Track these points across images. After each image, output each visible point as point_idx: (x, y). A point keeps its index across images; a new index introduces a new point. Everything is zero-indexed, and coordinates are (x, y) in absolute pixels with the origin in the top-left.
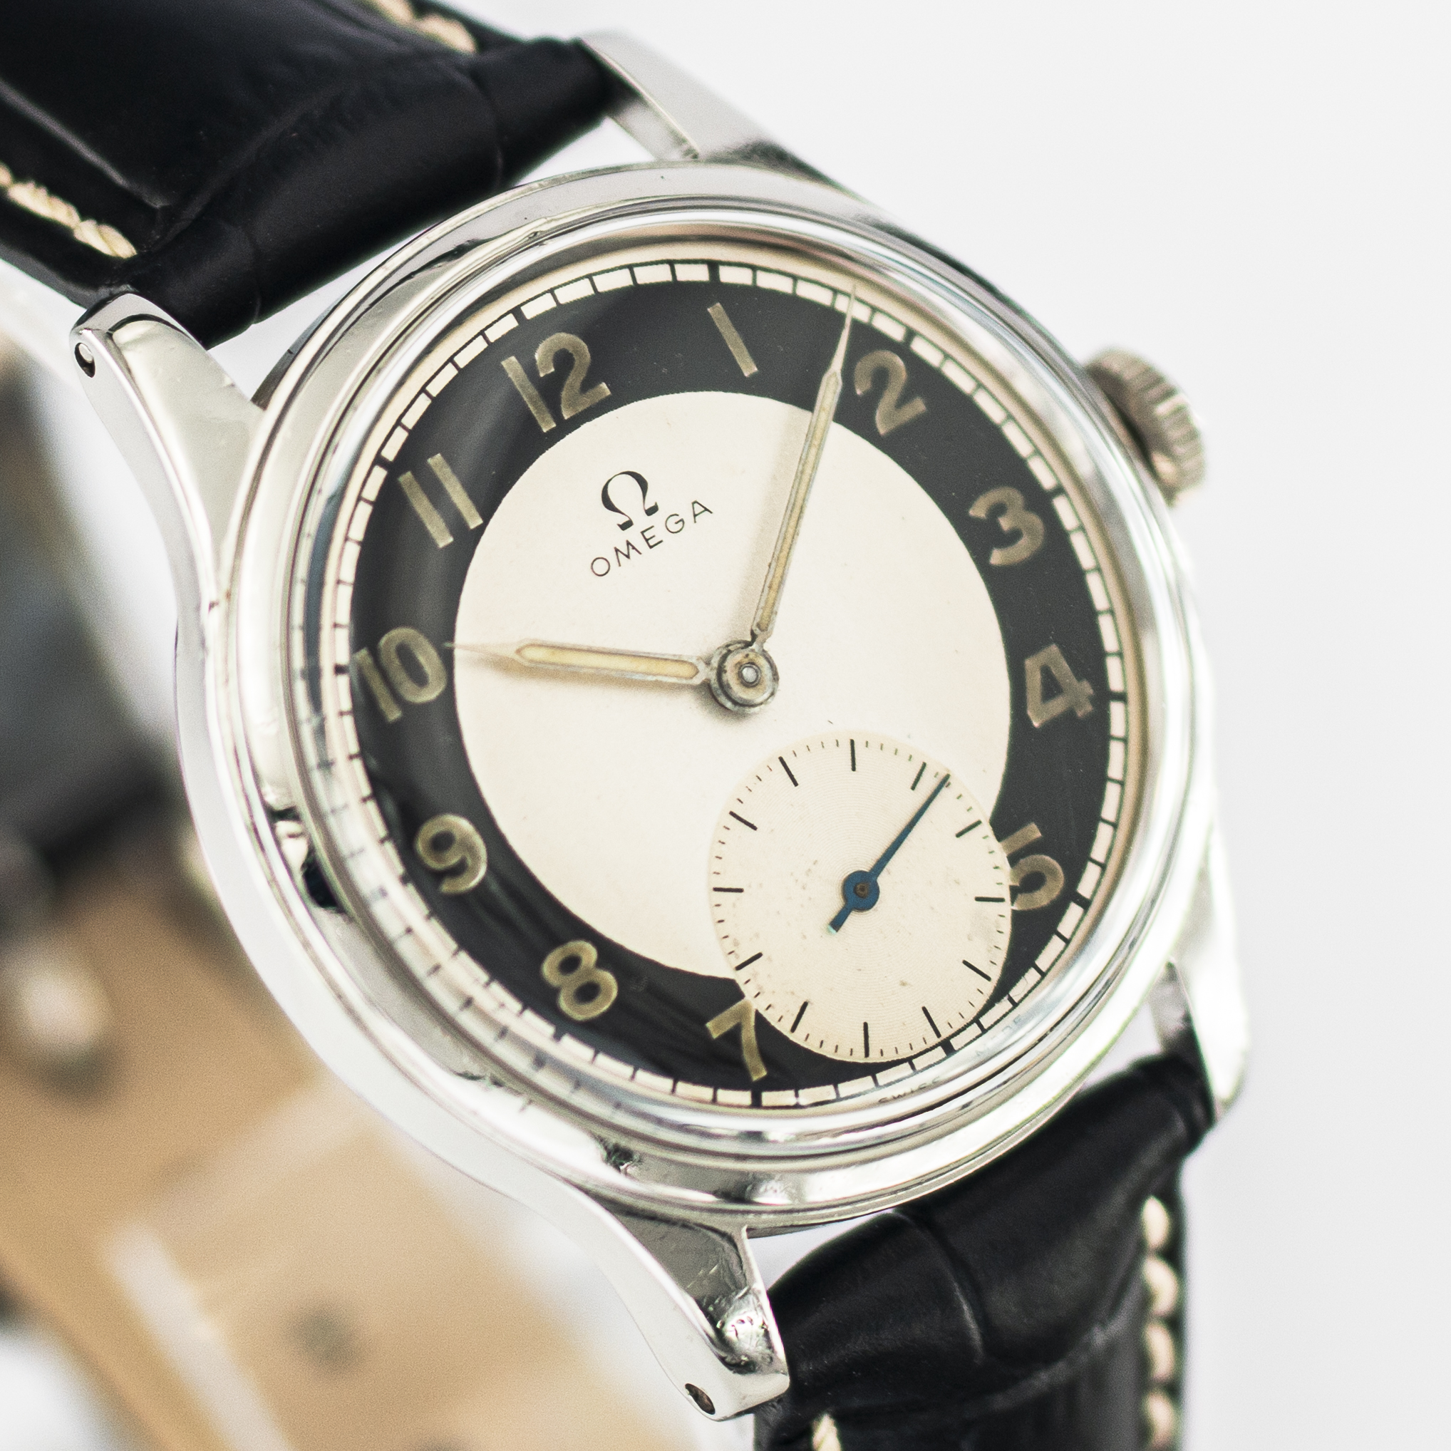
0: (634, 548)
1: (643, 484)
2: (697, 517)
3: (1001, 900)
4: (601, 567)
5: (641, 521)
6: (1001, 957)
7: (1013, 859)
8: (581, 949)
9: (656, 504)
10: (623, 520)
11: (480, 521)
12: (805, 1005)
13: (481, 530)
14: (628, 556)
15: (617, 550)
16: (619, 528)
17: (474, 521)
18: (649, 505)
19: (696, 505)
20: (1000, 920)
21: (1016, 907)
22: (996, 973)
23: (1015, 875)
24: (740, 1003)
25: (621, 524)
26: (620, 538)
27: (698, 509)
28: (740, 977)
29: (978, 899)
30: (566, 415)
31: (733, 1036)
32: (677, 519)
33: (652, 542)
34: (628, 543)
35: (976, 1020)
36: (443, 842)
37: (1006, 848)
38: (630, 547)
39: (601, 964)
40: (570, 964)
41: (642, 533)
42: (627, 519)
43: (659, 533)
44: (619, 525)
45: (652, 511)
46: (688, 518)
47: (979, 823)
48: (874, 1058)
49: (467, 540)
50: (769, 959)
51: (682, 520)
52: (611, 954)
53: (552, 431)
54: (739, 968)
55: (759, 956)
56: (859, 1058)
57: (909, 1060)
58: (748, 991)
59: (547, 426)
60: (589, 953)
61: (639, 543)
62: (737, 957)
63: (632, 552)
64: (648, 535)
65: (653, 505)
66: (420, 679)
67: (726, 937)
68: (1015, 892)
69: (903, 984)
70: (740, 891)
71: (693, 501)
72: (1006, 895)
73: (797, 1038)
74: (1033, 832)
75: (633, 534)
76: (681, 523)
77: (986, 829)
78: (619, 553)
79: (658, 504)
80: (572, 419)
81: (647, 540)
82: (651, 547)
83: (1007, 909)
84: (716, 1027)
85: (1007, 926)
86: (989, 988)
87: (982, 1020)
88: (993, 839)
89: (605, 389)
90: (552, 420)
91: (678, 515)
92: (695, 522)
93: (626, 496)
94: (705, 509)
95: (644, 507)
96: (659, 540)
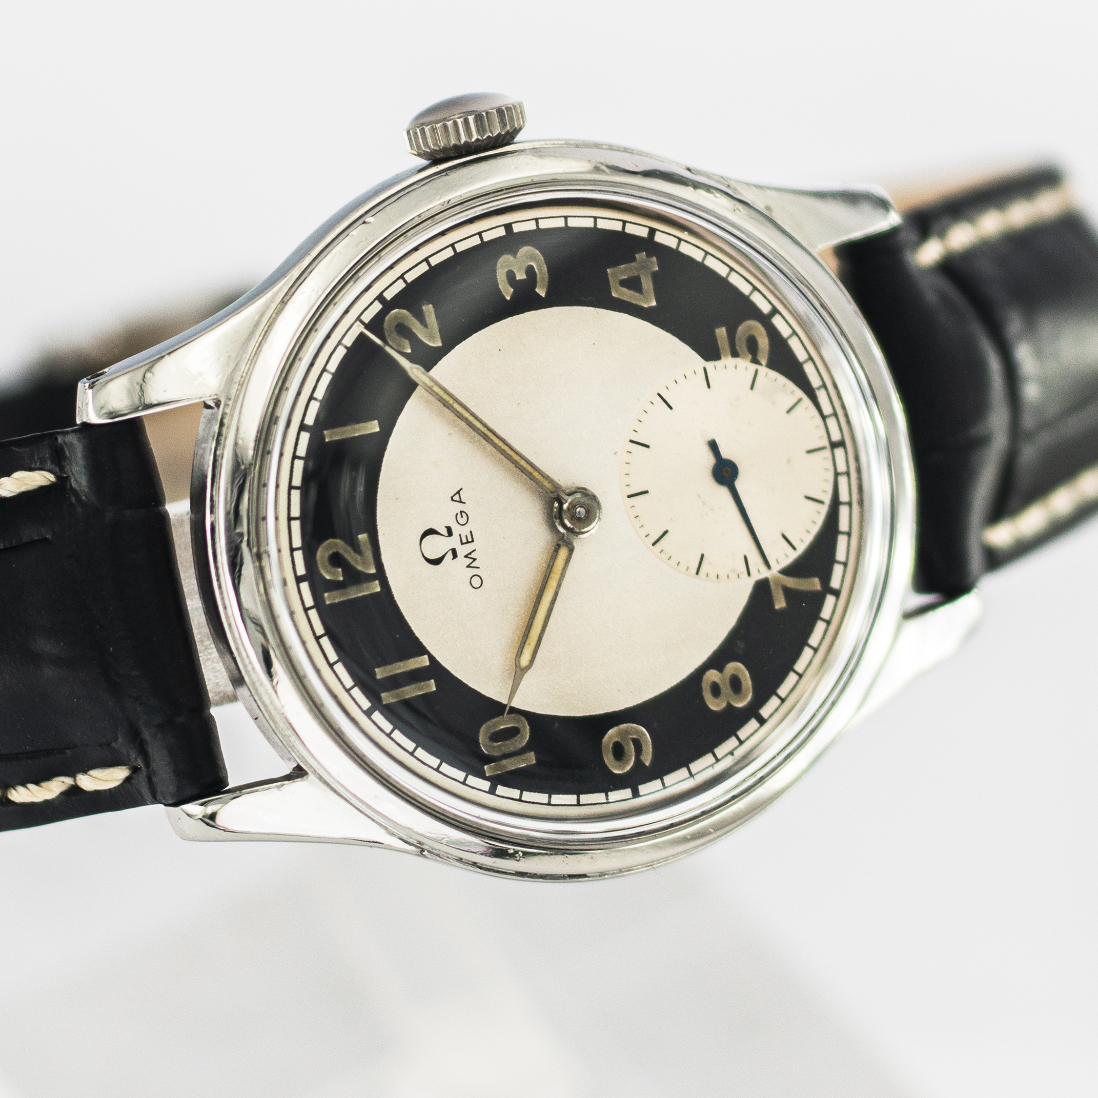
0: (470, 554)
1: (431, 532)
2: (462, 501)
3: (757, 371)
4: (476, 582)
5: (454, 542)
6: (791, 385)
7: (735, 354)
8: (708, 680)
9: (446, 527)
10: (450, 555)
11: (426, 657)
12: (783, 536)
13: (432, 658)
14: (475, 560)
15: (468, 566)
16: (455, 560)
17: (424, 661)
18: (445, 532)
19: (454, 498)
20: (768, 377)
21: (764, 362)
22: (799, 393)
23: (744, 357)
24: (771, 582)
25: (452, 557)
26: (462, 561)
27: (456, 498)
28: (756, 576)
29: (752, 388)
30: (372, 571)
31: (788, 592)
32: (459, 516)
33: (470, 540)
34: (466, 556)
35: (824, 418)
36: (618, 751)
37: (727, 356)
38: (469, 556)
39: (721, 669)
40: (716, 690)
41: (462, 544)
42: (451, 551)
43: (465, 531)
44: (453, 559)
45: (450, 532)
46: (460, 507)
47: (705, 370)
48: (827, 499)
49: (436, 670)
50: (749, 550)
51: (461, 512)
52: (717, 660)
53: (381, 584)
54: (749, 574)
55: (746, 559)
56: (824, 510)
57: (837, 474)
58: (765, 574)
59: (376, 587)
60: (712, 675)
61: (467, 549)
62: (742, 573)
63: (473, 555)
64: (464, 540)
65: (446, 529)
66: (513, 732)
67: (728, 576)
68: (755, 361)
69: (789, 461)
70: (703, 556)
71: (450, 499)
72: (755, 367)
73: (801, 548)
74: (721, 332)
75: (462, 551)
76: (463, 513)
77: (710, 365)
78: (471, 565)
79: (447, 525)
80: (376, 568)
81: (468, 542)
82: (473, 541)
83: (763, 370)
84: (780, 602)
85: (774, 374)
86: (807, 401)
87: (826, 414)
88: (718, 363)
89: (363, 537)
90: (374, 582)
91: (457, 514)
92: (464, 503)
93: (436, 546)
94: (458, 492)
95: (447, 537)
96: (470, 534)
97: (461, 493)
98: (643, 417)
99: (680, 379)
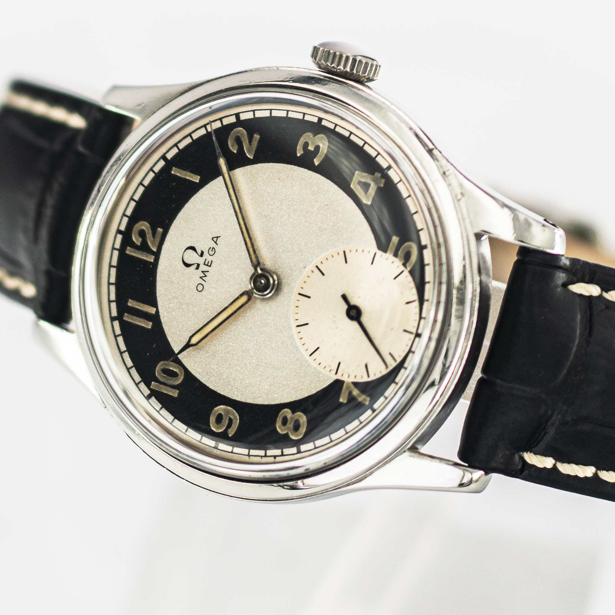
0: (205, 272)
1: (193, 248)
2: (217, 242)
3: (402, 272)
4: (200, 288)
5: (201, 261)
6: (414, 290)
7: (396, 255)
8: (284, 413)
9: (201, 251)
10: (195, 266)
11: (155, 309)
12: (366, 365)
13: (157, 312)
14: (206, 276)
15: (201, 277)
17: (152, 310)
18: (199, 252)
19: (214, 239)
20: (407, 279)
21: (409, 269)
22: (415, 297)
23: (400, 260)
24: (345, 385)
25: (195, 268)
26: (199, 273)
27: (215, 239)
28: (339, 377)
29: (395, 279)
30: (155, 249)
31: (351, 396)
32: (211, 250)
33: (209, 265)
34: (203, 272)
35: (421, 317)
36: (219, 418)
37: (390, 253)
38: (204, 272)
39: (293, 412)
40: (285, 421)
41: (204, 264)
42: (196, 264)
43: (210, 259)
44: (195, 269)
45: (202, 255)
46: (214, 245)
47: (375, 254)
48: (398, 360)
49: (156, 319)
50: (344, 361)
51: (213, 248)
52: (294, 406)
53: (155, 259)
54: (336, 373)
55: (340, 364)
56: (394, 364)
57: (410, 351)
58: (345, 378)
59: (151, 259)
60: (287, 412)
61: (205, 268)
62: (333, 370)
63: (206, 273)
64: (206, 263)
66: (174, 375)
67: (325, 367)
68: (404, 265)
70: (318, 348)
71: (212, 238)
72: (402, 268)
73: (372, 378)
74: (395, 240)
77: (380, 253)
78: (202, 278)
80: (157, 250)
81: (207, 265)
82: (210, 266)
83: (406, 273)
84: (343, 399)
85: (410, 278)
86: (417, 304)
88: (384, 254)
89: (160, 230)
90: (152, 256)
91: (210, 248)
92: (217, 245)
93: (191, 257)
94: (217, 237)
95: (199, 256)
96: (211, 261)
97: (219, 238)
99: (360, 250)
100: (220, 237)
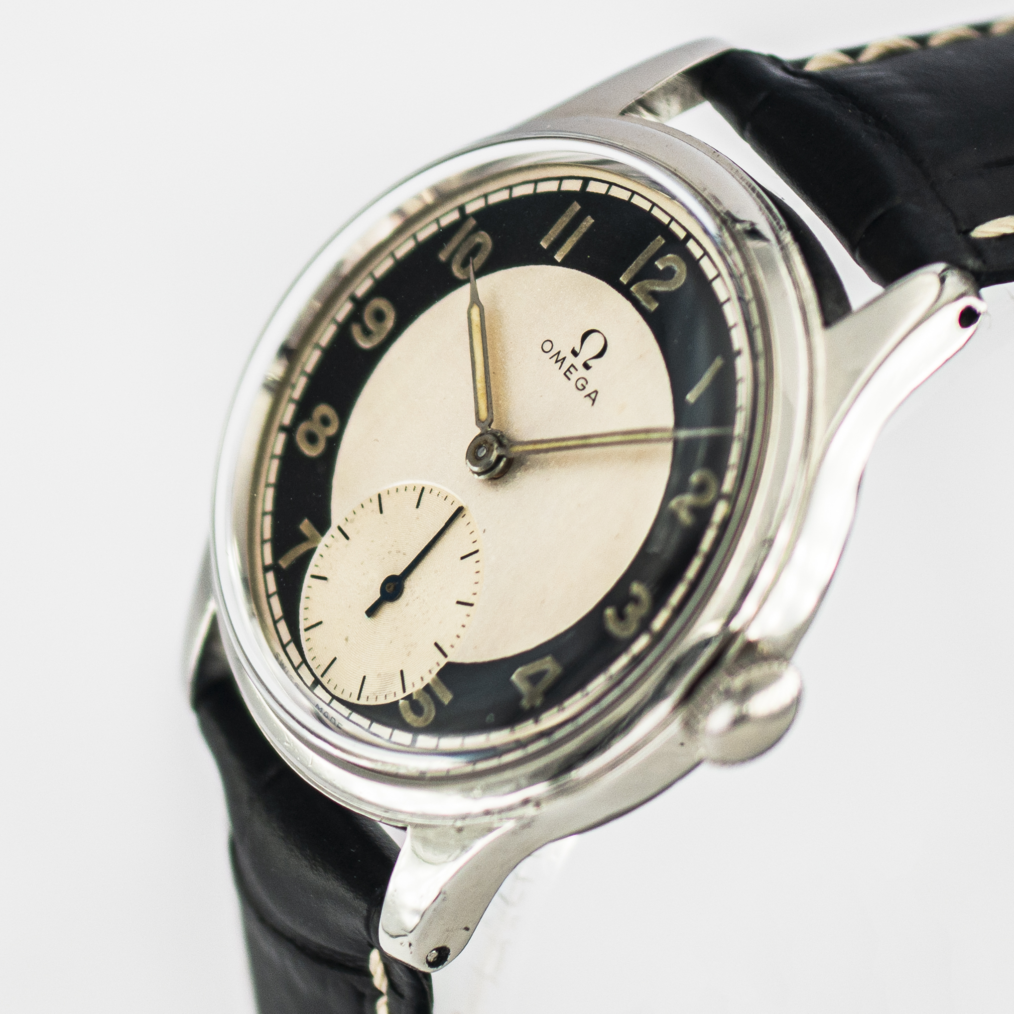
0: (562, 363)
1: (600, 355)
2: (588, 398)
3: (404, 691)
4: (547, 346)
6: (372, 702)
7: (427, 689)
8: (335, 423)
9: (591, 367)
10: (577, 350)
11: (559, 261)
12: (325, 579)
13: (555, 263)
14: (557, 362)
15: (559, 353)
16: (572, 349)
17: (558, 257)
18: (590, 363)
19: (595, 394)
20: (392, 693)
21: (401, 702)
22: (363, 702)
23: (418, 692)
24: (319, 535)
26: (566, 353)
27: (593, 396)
28: (333, 530)
29: (402, 672)
30: (634, 287)
31: (303, 538)
32: (584, 383)
33: (568, 373)
34: (564, 359)
35: (334, 697)
36: (379, 316)
37: (433, 681)
38: (562, 361)
39: (328, 439)
40: (325, 421)
41: (572, 365)
42: (578, 352)
43: (574, 376)
44: (574, 348)
45: (586, 366)
46: (586, 392)
47: (445, 656)
48: (303, 635)
49: (546, 258)
50: (347, 545)
51: (584, 388)
52: (334, 443)
53: (621, 283)
54: (340, 529)
55: (347, 538)
56: (302, 625)
57: (304, 661)
58: (326, 539)
59: (624, 279)
60: (331, 431)
61: (566, 365)
62: (345, 525)
63: (559, 363)
64: (572, 369)
65: (590, 365)
66: (465, 264)
67: (355, 513)
68: (409, 698)
69: (347, 639)
70: (381, 512)
71: (598, 390)
72: (408, 692)
73: (308, 580)
74: (446, 697)
75: (570, 359)
77: (443, 662)
78: (557, 355)
79: (591, 369)
80: (631, 293)
81: (568, 370)
82: (565, 374)
83: (399, 696)
84: (306, 526)
85: (391, 699)
86: (353, 700)
87: (334, 701)
88: (437, 670)
89: (653, 306)
90: (627, 280)
91: (587, 383)
92: (585, 397)
93: (592, 347)
94: (594, 400)
95: (587, 360)
96: (570, 377)
97: (591, 402)
98: (477, 577)
99: (461, 631)
100: (593, 404)
